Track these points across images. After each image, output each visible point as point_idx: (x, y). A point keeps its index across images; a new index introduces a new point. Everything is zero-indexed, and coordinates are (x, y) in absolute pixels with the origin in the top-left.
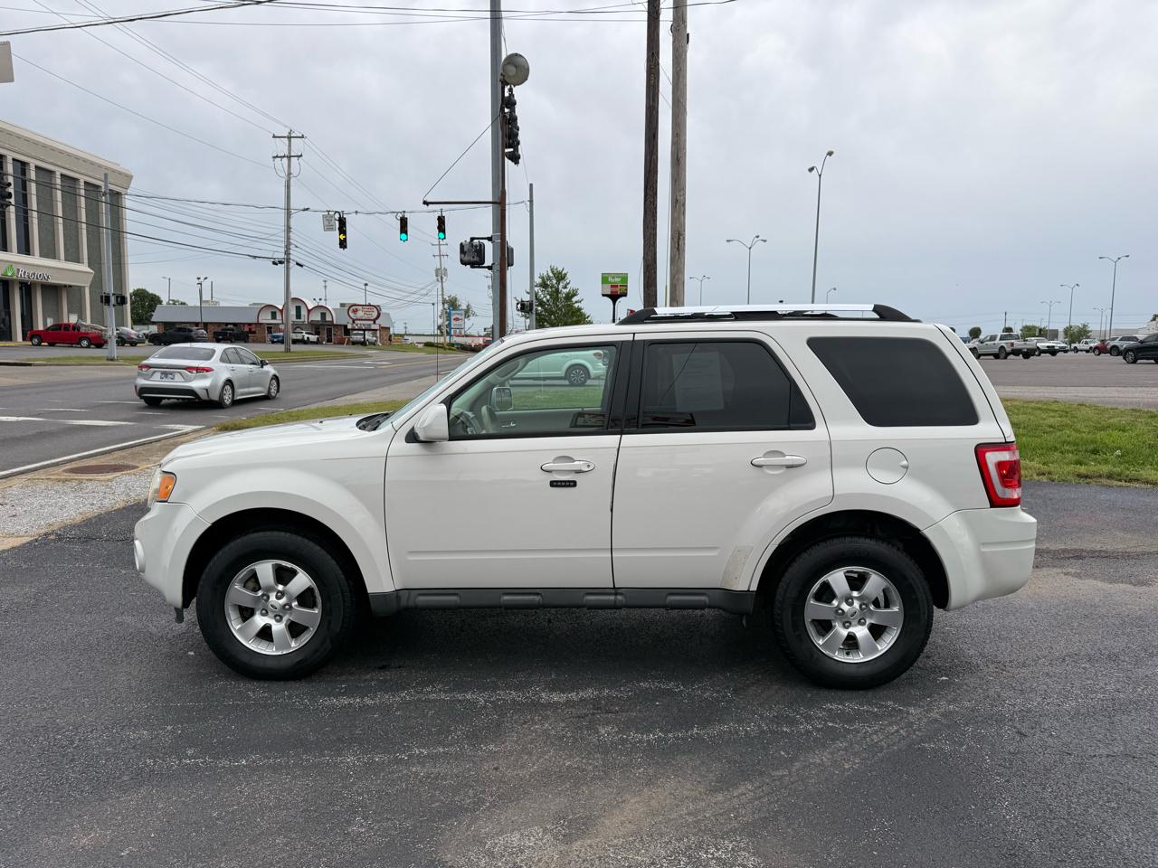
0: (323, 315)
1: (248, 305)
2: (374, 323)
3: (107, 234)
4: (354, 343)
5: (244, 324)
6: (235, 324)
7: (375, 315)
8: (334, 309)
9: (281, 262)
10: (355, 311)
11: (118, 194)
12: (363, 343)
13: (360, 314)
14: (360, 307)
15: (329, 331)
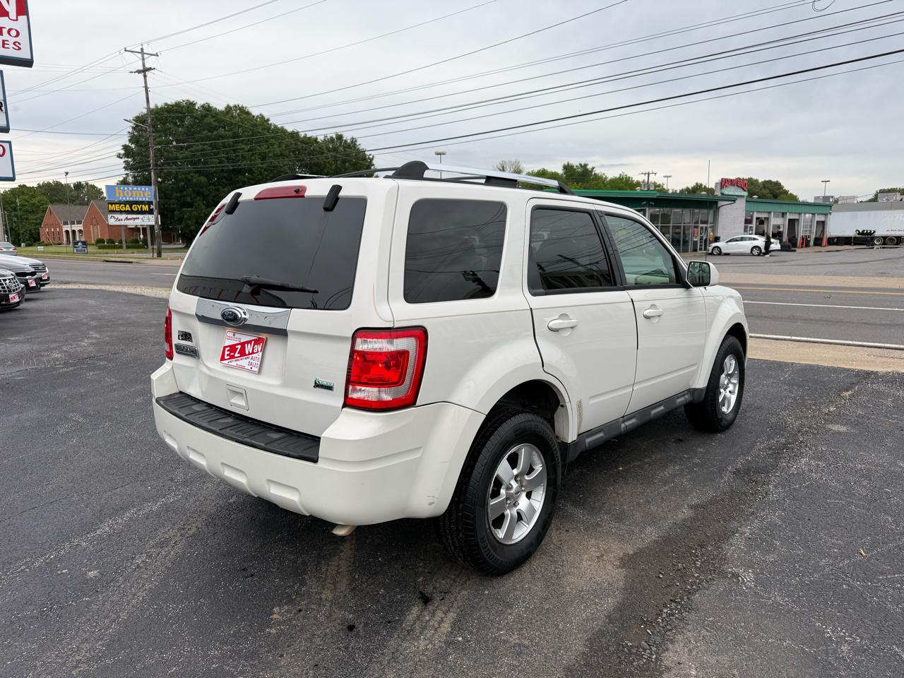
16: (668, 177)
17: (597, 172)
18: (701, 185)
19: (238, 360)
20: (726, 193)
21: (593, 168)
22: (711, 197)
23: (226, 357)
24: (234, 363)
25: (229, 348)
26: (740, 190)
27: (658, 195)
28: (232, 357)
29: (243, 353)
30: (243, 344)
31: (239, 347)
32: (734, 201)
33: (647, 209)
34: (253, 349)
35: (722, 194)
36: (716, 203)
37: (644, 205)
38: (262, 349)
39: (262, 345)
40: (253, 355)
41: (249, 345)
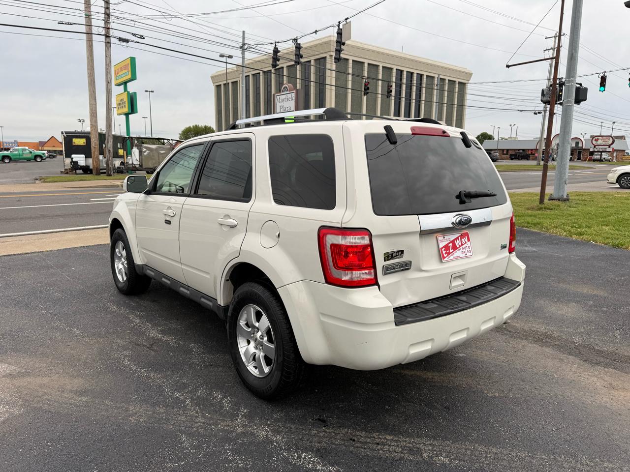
0: (577, 143)
1: (532, 139)
2: (609, 147)
3: (436, 105)
4: (594, 160)
5: (528, 150)
6: (524, 150)
7: (610, 142)
8: (585, 139)
9: (539, 113)
10: (596, 140)
11: (464, 84)
12: (600, 160)
13: (600, 142)
14: (601, 138)
15: (580, 153)
19: (454, 254)
23: (445, 256)
24: (452, 257)
25: (444, 249)
28: (449, 254)
29: (455, 248)
30: (453, 242)
31: (451, 244)
34: (461, 242)
38: (469, 240)
39: (466, 237)
40: (463, 246)
41: (458, 240)
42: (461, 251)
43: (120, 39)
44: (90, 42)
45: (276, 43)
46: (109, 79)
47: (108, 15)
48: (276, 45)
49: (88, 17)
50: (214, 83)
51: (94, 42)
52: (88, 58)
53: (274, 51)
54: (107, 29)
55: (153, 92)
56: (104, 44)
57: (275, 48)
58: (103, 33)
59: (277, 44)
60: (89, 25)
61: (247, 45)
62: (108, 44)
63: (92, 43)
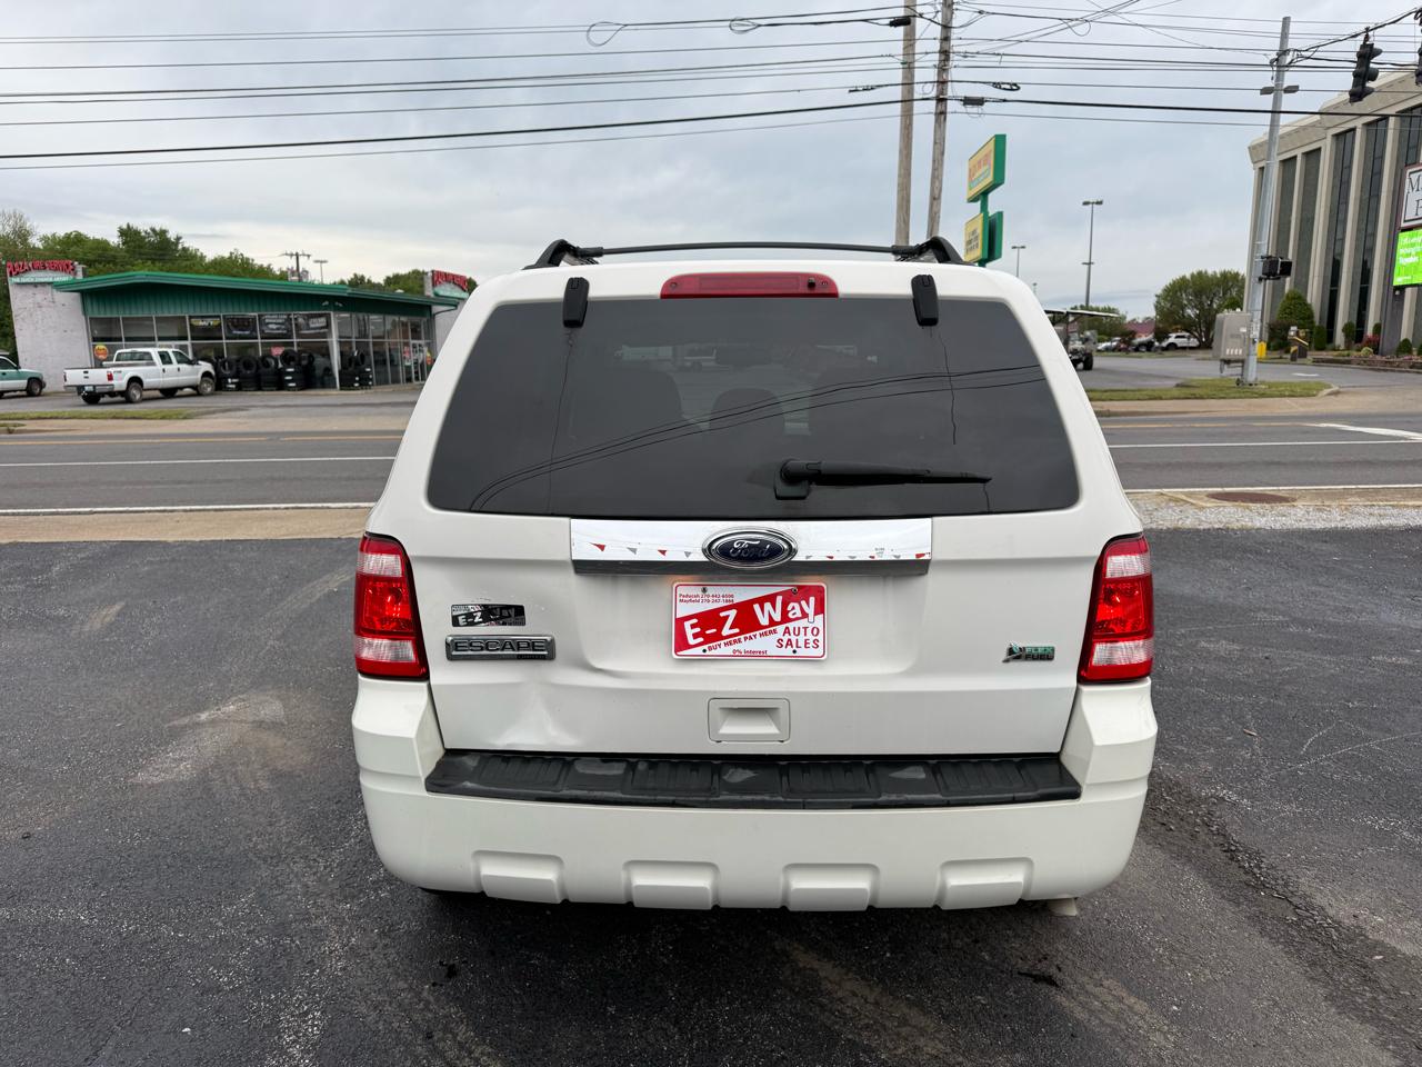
16: (322, 262)
17: (186, 245)
18: (363, 278)
19: (737, 641)
20: (441, 293)
21: (178, 239)
22: (416, 298)
23: (694, 641)
24: (726, 650)
25: (694, 621)
26: (457, 289)
27: (350, 291)
28: (713, 638)
29: (748, 625)
30: (743, 607)
31: (731, 613)
32: (456, 306)
33: (332, 313)
34: (785, 612)
35: (436, 294)
36: (429, 308)
37: (326, 308)
38: (820, 609)
39: (812, 600)
40: (791, 625)
41: (768, 606)
42: (774, 638)
43: (968, 101)
44: (907, 117)
45: (1367, 30)
46: (936, 192)
47: (945, 54)
48: (1367, 38)
49: (908, 67)
50: (1254, 163)
51: (915, 118)
52: (901, 152)
53: (1360, 55)
54: (942, 83)
55: (1099, 203)
56: (933, 117)
57: (1364, 46)
58: (934, 94)
59: (1370, 33)
60: (908, 84)
61: (1291, 53)
62: (941, 115)
63: (911, 120)
